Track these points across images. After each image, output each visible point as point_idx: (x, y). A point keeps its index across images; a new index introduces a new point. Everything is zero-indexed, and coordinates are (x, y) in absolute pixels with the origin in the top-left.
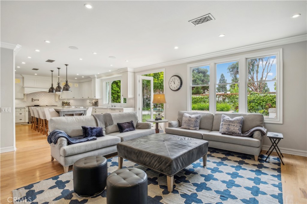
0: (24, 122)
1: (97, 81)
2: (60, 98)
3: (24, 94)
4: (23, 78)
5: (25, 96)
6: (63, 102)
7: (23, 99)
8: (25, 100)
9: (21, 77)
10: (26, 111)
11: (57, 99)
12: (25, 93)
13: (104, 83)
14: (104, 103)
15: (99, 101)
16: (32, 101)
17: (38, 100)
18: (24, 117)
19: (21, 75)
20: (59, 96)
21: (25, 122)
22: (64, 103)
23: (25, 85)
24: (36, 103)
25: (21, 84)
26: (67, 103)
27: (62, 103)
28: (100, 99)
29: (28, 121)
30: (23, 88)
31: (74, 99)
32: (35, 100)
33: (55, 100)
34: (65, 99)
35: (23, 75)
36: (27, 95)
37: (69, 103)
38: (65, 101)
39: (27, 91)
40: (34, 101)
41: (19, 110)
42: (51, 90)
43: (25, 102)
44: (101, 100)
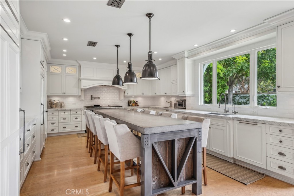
0: (80, 130)
1: (188, 62)
2: (126, 94)
3: (81, 90)
4: (80, 66)
5: (82, 91)
6: (129, 101)
7: (81, 96)
8: (83, 97)
9: (78, 65)
10: (83, 114)
11: (122, 97)
12: (82, 87)
13: (199, 67)
14: (200, 105)
15: (187, 99)
16: (91, 99)
17: (99, 98)
18: (81, 122)
19: (77, 61)
20: (125, 92)
21: (82, 131)
22: (131, 102)
23: (82, 77)
24: (96, 102)
25: (77, 75)
26: (134, 102)
27: (127, 102)
28: (190, 96)
29: (85, 130)
30: (80, 80)
31: (143, 96)
32: (95, 98)
33: (120, 98)
34: (131, 97)
35: (80, 62)
36: (86, 90)
37: (137, 101)
38: (132, 99)
39: (86, 85)
40: (93, 99)
41: (75, 113)
42: (117, 80)
43: (82, 100)
44: (192, 98)
